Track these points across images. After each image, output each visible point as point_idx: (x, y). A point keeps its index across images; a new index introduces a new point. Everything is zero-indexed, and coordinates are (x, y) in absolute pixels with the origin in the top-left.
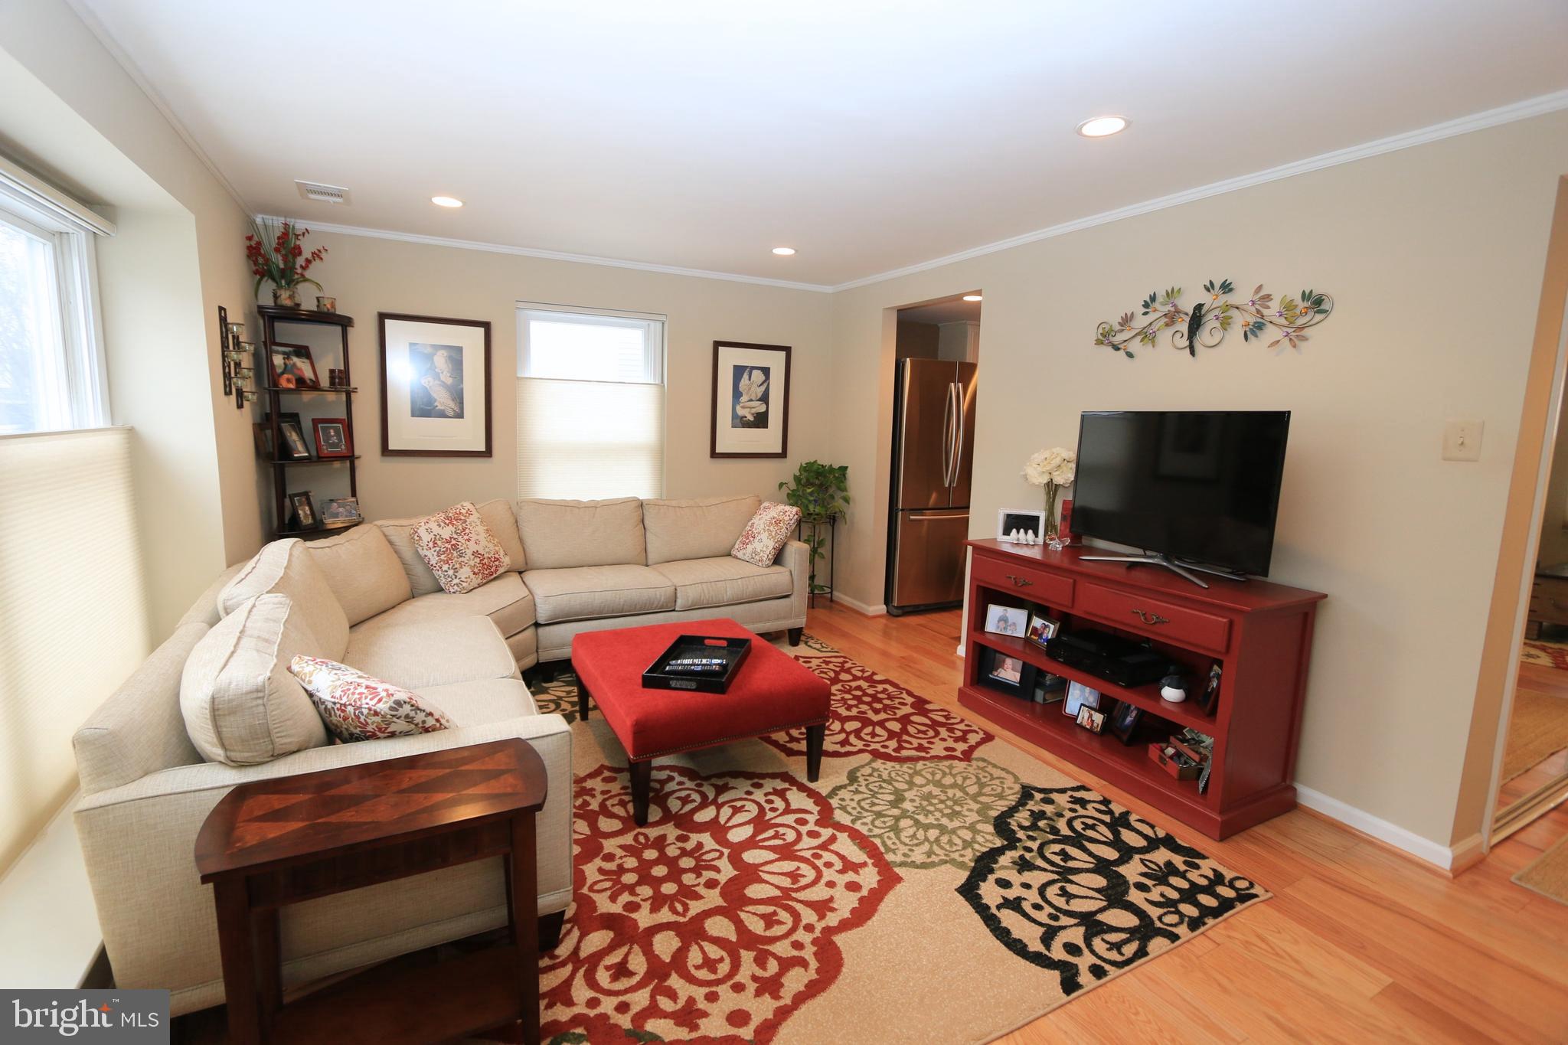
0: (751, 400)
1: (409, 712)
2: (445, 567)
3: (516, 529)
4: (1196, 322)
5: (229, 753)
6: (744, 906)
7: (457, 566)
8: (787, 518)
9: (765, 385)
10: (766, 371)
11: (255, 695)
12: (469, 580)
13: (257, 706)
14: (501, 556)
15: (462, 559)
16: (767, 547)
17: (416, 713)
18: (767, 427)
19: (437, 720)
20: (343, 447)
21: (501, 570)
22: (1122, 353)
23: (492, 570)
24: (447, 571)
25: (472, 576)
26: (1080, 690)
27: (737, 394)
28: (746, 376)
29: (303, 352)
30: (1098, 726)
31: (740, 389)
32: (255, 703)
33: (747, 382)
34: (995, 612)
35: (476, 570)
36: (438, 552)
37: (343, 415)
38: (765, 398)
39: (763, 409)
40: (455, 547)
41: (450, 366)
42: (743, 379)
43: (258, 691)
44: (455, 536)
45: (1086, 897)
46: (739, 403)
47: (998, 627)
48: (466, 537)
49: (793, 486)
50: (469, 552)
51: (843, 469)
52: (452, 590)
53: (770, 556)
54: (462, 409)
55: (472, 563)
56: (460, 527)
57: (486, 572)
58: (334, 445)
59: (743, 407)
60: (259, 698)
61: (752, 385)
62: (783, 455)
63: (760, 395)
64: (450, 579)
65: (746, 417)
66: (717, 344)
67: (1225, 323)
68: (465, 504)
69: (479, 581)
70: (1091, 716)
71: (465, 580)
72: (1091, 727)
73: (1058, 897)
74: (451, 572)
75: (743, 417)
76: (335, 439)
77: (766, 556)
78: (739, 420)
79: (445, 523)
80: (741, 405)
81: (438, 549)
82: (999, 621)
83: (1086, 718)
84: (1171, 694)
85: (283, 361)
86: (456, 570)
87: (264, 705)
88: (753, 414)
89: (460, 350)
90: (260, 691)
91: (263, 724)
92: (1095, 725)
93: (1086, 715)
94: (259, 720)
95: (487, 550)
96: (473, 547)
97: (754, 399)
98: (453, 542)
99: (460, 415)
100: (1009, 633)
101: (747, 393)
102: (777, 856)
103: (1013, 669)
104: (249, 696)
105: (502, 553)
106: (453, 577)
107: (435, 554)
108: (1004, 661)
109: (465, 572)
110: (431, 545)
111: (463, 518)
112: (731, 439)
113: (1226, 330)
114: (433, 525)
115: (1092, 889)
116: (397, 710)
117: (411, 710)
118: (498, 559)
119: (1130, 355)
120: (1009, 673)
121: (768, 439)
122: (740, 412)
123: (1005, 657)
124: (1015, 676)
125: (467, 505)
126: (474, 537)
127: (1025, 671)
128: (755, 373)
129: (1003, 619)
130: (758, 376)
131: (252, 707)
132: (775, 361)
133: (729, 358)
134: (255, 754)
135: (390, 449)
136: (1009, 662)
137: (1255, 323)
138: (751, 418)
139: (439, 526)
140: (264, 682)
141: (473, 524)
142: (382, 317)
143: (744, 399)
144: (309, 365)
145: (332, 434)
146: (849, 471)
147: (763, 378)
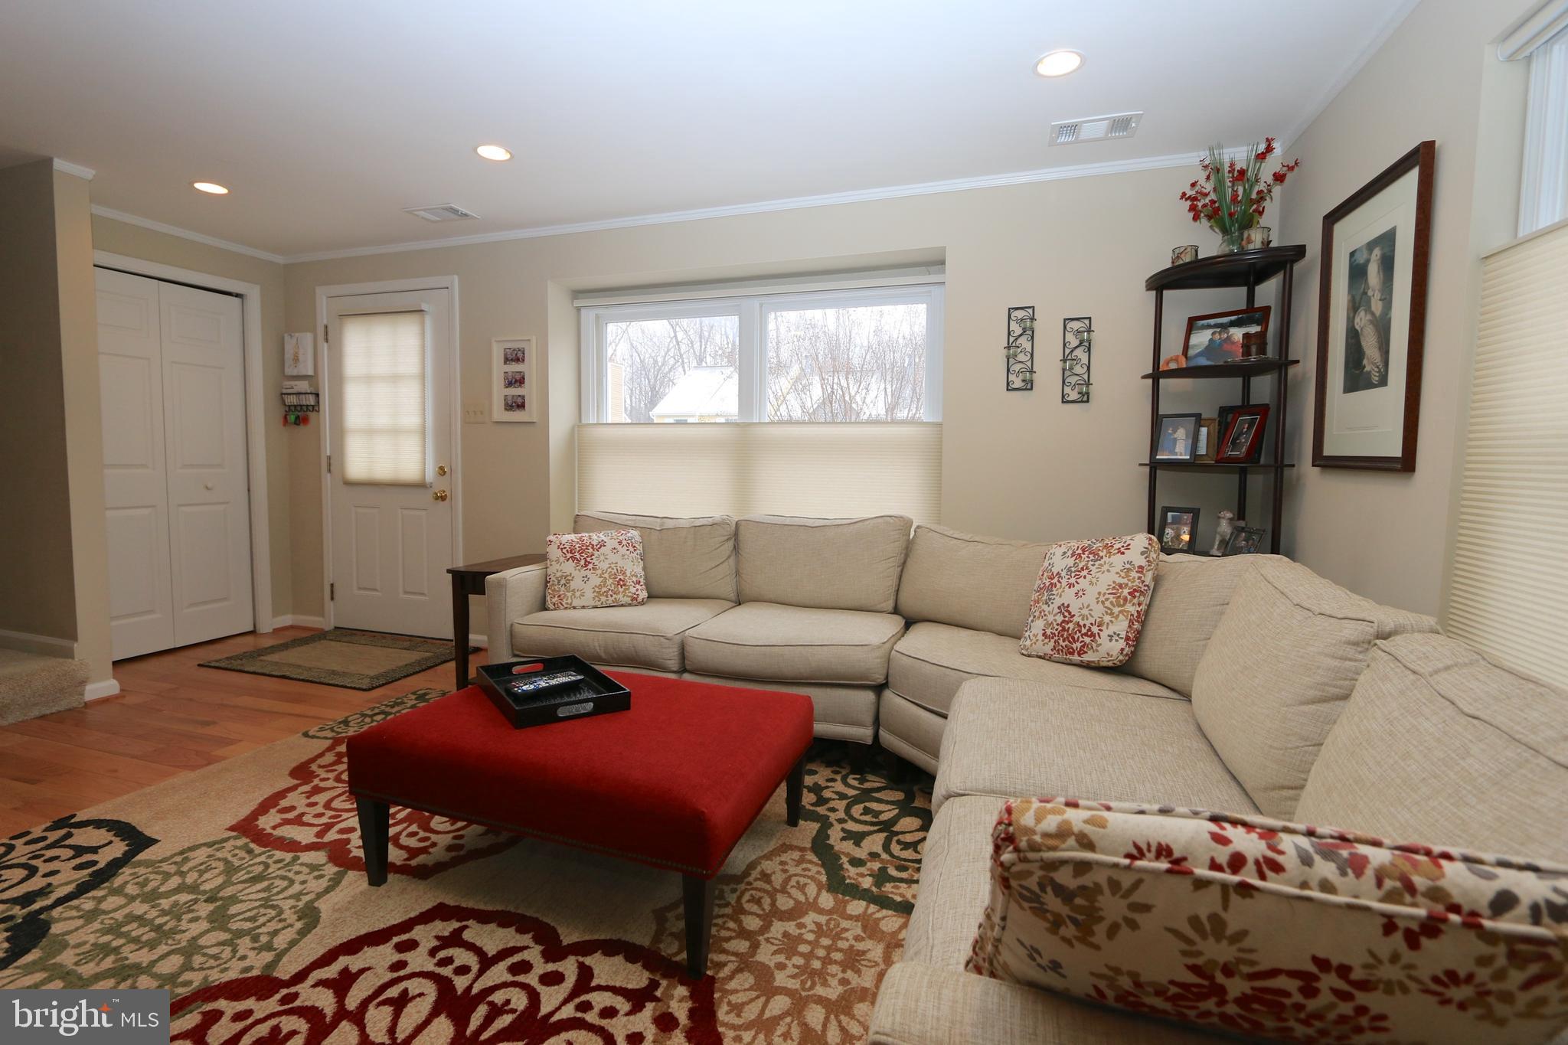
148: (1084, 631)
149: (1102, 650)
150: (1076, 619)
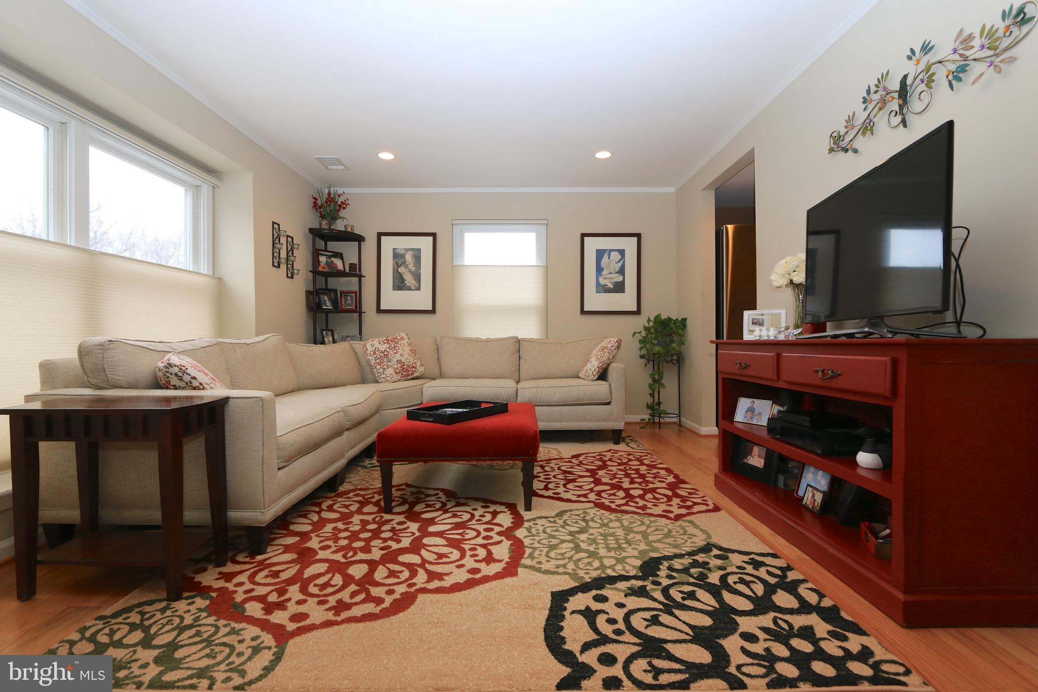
0: (611, 273)
1: (177, 372)
2: (378, 367)
3: (437, 353)
4: (903, 92)
5: (89, 379)
6: (387, 563)
7: (386, 367)
8: (610, 345)
9: (622, 262)
10: (622, 252)
11: (99, 347)
12: (392, 376)
13: (100, 353)
14: (418, 365)
15: (389, 363)
16: (594, 366)
17: (183, 375)
18: (624, 292)
19: (201, 384)
20: (353, 306)
21: (416, 375)
22: (850, 152)
23: (409, 373)
24: (379, 370)
25: (394, 374)
26: (813, 473)
27: (599, 269)
28: (606, 256)
29: (340, 255)
30: (818, 505)
31: (602, 266)
32: (98, 351)
33: (608, 260)
34: (744, 404)
35: (397, 371)
36: (375, 358)
37: (357, 289)
38: (622, 271)
39: (620, 279)
40: (386, 356)
41: (414, 260)
42: (603, 259)
43: (101, 345)
44: (388, 350)
45: (675, 629)
46: (601, 275)
47: (746, 417)
48: (395, 351)
49: (644, 334)
50: (395, 360)
51: (684, 320)
52: (381, 381)
53: (594, 373)
54: (420, 285)
55: (395, 367)
56: (393, 346)
57: (404, 373)
58: (349, 305)
59: (604, 278)
60: (101, 349)
61: (611, 263)
62: (638, 312)
63: (617, 269)
64: (380, 374)
65: (607, 285)
66: (583, 236)
67: (929, 82)
68: (401, 334)
69: (399, 378)
70: (813, 496)
71: (389, 376)
72: (813, 507)
73: (643, 621)
74: (381, 370)
75: (604, 285)
76: (350, 302)
77: (591, 372)
78: (601, 288)
79: (384, 342)
80: (603, 277)
81: (375, 356)
82: (746, 412)
83: (810, 498)
84: (865, 459)
85: (326, 259)
86: (384, 370)
87: (103, 353)
88: (612, 283)
89: (419, 250)
90: (102, 346)
91: (101, 364)
92: (816, 504)
93: (810, 495)
94: (99, 361)
95: (408, 360)
96: (398, 357)
97: (613, 272)
98: (386, 353)
99: (418, 289)
100: (754, 422)
101: (608, 268)
102: (446, 543)
103: (759, 456)
104: (96, 347)
105: (419, 363)
106: (382, 373)
107: (374, 358)
108: (752, 449)
109: (390, 371)
110: (372, 353)
111: (397, 341)
112: (595, 301)
113: (931, 88)
114: (376, 343)
115: (687, 624)
116: (169, 369)
117: (179, 371)
118: (415, 367)
119: (855, 151)
120: (756, 460)
121: (626, 301)
122: (602, 281)
123: (753, 445)
124: (760, 463)
125: (403, 335)
126: (400, 352)
127: (768, 459)
128: (613, 253)
129: (751, 410)
130: (615, 256)
131: (97, 353)
132: (630, 245)
133: (592, 245)
134: (99, 381)
135: (381, 309)
136: (756, 449)
137: (957, 68)
138: (611, 286)
139: (380, 343)
140: (105, 341)
141: (403, 345)
142: (380, 235)
143: (605, 272)
144: (342, 262)
145: (349, 299)
146: (688, 322)
147: (619, 257)
148: (411, 367)
149: (420, 371)
150: (406, 364)
